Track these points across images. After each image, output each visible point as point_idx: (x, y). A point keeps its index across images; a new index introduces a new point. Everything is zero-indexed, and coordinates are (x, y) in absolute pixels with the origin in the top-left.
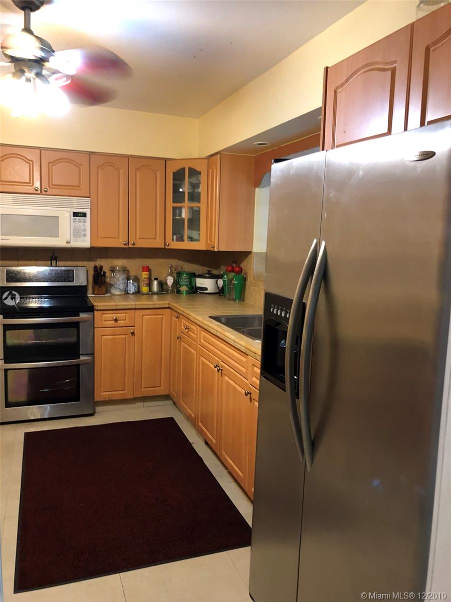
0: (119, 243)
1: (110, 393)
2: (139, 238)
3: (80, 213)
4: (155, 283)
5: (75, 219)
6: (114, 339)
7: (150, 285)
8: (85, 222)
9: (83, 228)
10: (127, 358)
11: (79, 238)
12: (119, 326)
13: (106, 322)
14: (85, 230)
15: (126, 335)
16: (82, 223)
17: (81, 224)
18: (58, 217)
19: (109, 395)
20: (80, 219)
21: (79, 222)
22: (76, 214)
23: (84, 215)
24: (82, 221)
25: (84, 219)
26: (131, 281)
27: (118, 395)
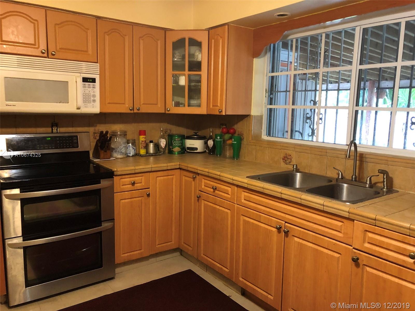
0: (124, 109)
1: (128, 254)
2: (143, 104)
3: (90, 79)
4: (151, 145)
5: (85, 85)
6: (132, 202)
7: (147, 147)
8: (94, 88)
9: (92, 94)
10: (143, 219)
11: (88, 104)
12: (136, 189)
13: (124, 186)
14: (94, 96)
15: (142, 197)
16: (92, 89)
17: (90, 89)
18: (68, 82)
19: (128, 255)
20: (89, 85)
21: (89, 87)
22: (85, 80)
23: (93, 80)
24: (91, 86)
25: (94, 85)
26: (131, 145)
27: (136, 254)
